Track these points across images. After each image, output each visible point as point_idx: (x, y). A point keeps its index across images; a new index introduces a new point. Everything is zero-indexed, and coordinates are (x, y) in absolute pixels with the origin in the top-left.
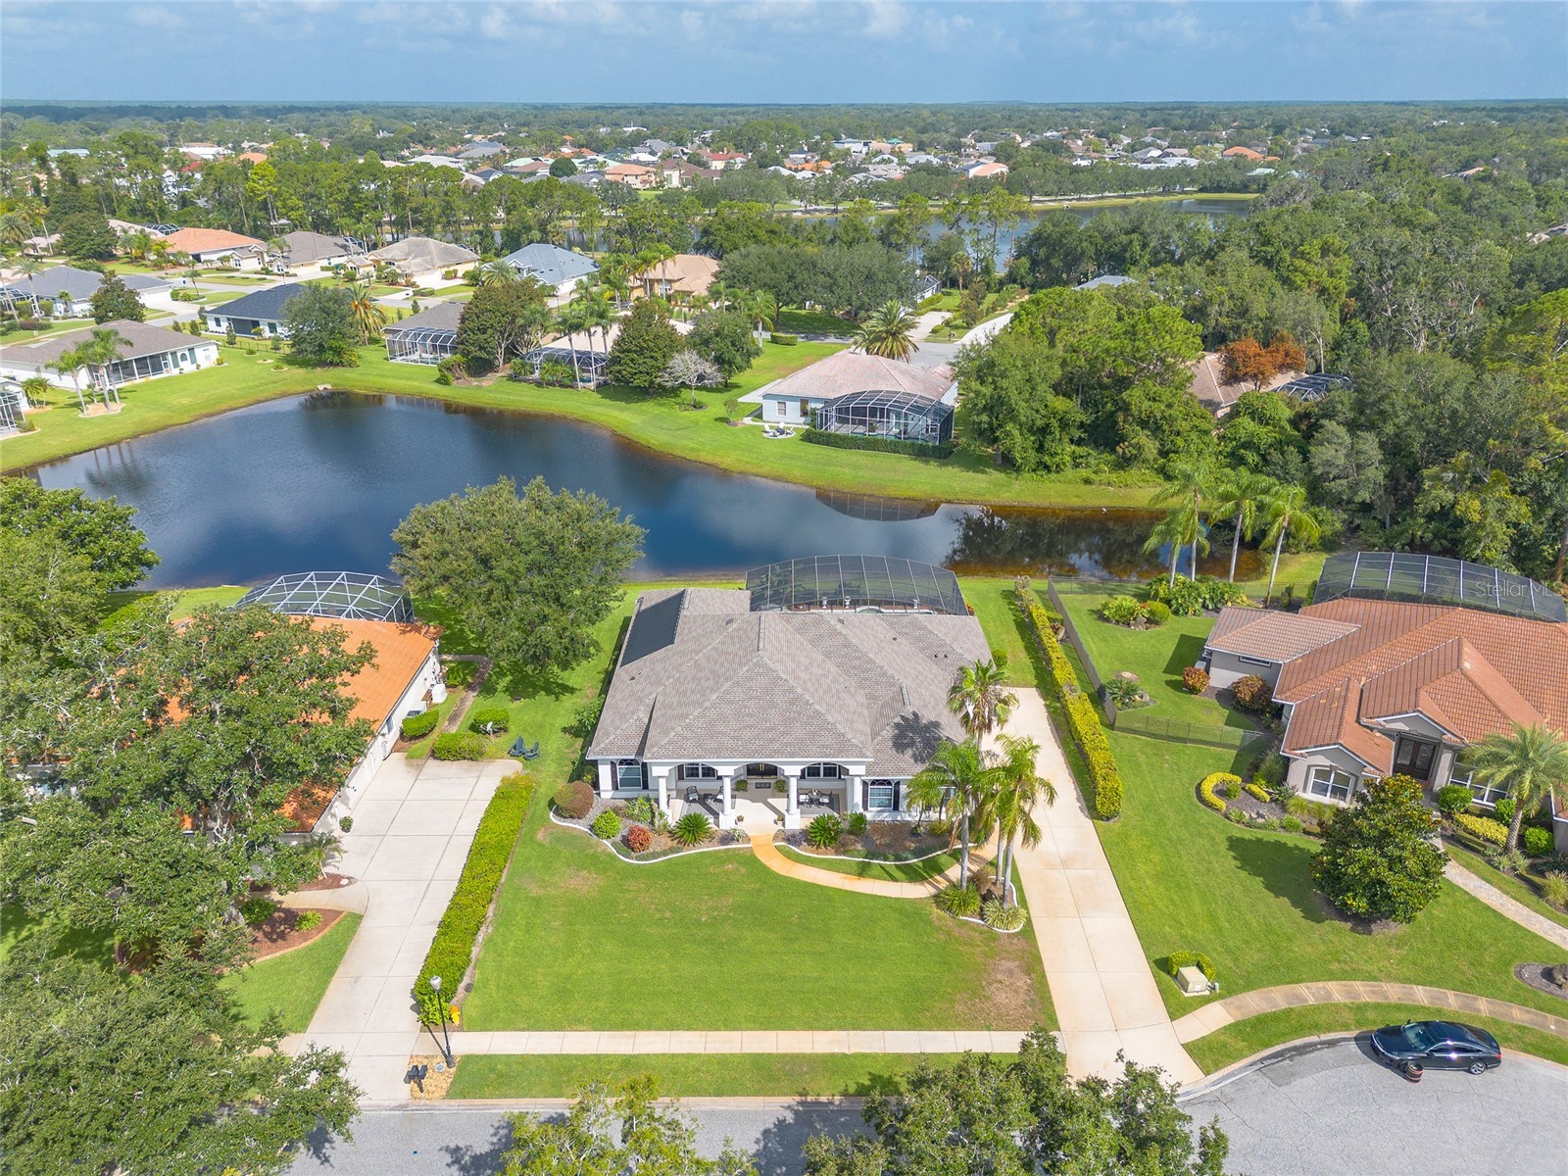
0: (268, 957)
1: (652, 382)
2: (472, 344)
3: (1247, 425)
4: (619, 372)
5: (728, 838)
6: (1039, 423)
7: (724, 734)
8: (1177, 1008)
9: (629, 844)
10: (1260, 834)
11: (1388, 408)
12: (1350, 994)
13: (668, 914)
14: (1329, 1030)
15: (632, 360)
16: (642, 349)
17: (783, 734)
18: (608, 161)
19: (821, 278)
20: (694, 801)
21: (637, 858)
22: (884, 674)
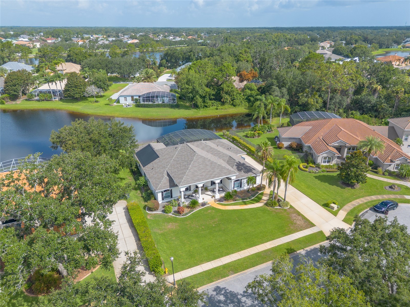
0: (88, 275)
1: (81, 96)
2: (12, 90)
3: (248, 92)
4: (69, 94)
5: (203, 204)
6: (204, 95)
7: (198, 175)
8: (335, 214)
9: (178, 212)
10: (319, 174)
11: (286, 82)
12: (362, 201)
13: (203, 227)
14: (364, 209)
15: (73, 90)
16: (76, 86)
17: (213, 172)
18: (13, 41)
19: (117, 66)
20: (187, 198)
21: (183, 216)
22: (224, 154)
